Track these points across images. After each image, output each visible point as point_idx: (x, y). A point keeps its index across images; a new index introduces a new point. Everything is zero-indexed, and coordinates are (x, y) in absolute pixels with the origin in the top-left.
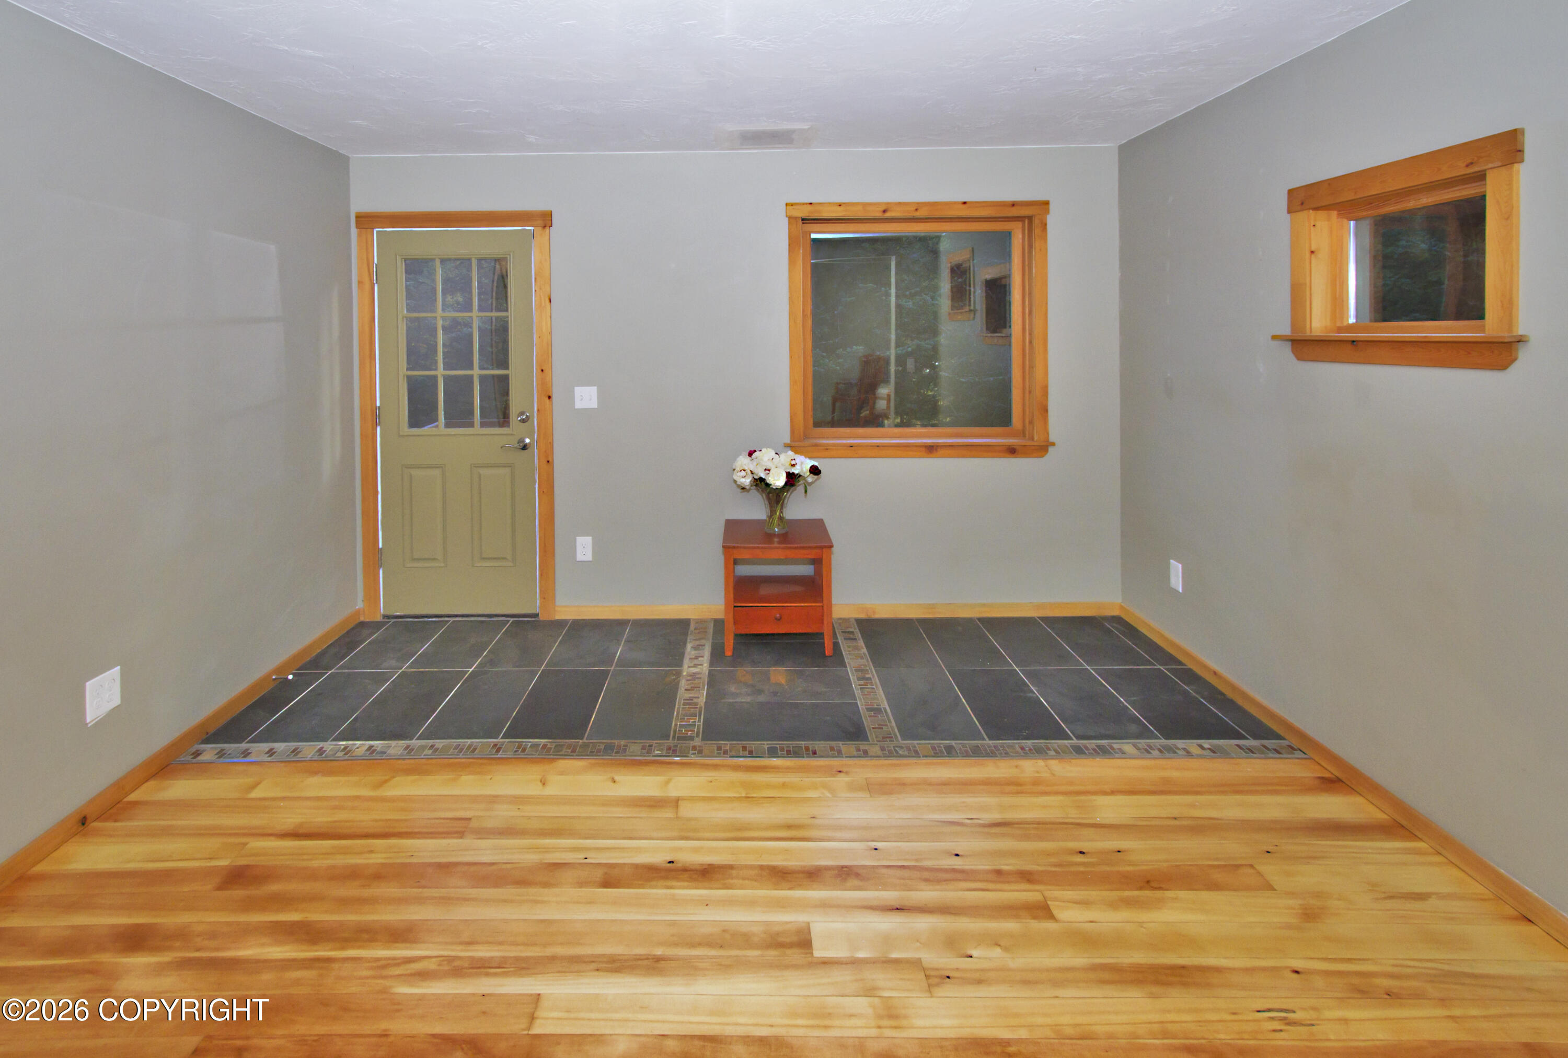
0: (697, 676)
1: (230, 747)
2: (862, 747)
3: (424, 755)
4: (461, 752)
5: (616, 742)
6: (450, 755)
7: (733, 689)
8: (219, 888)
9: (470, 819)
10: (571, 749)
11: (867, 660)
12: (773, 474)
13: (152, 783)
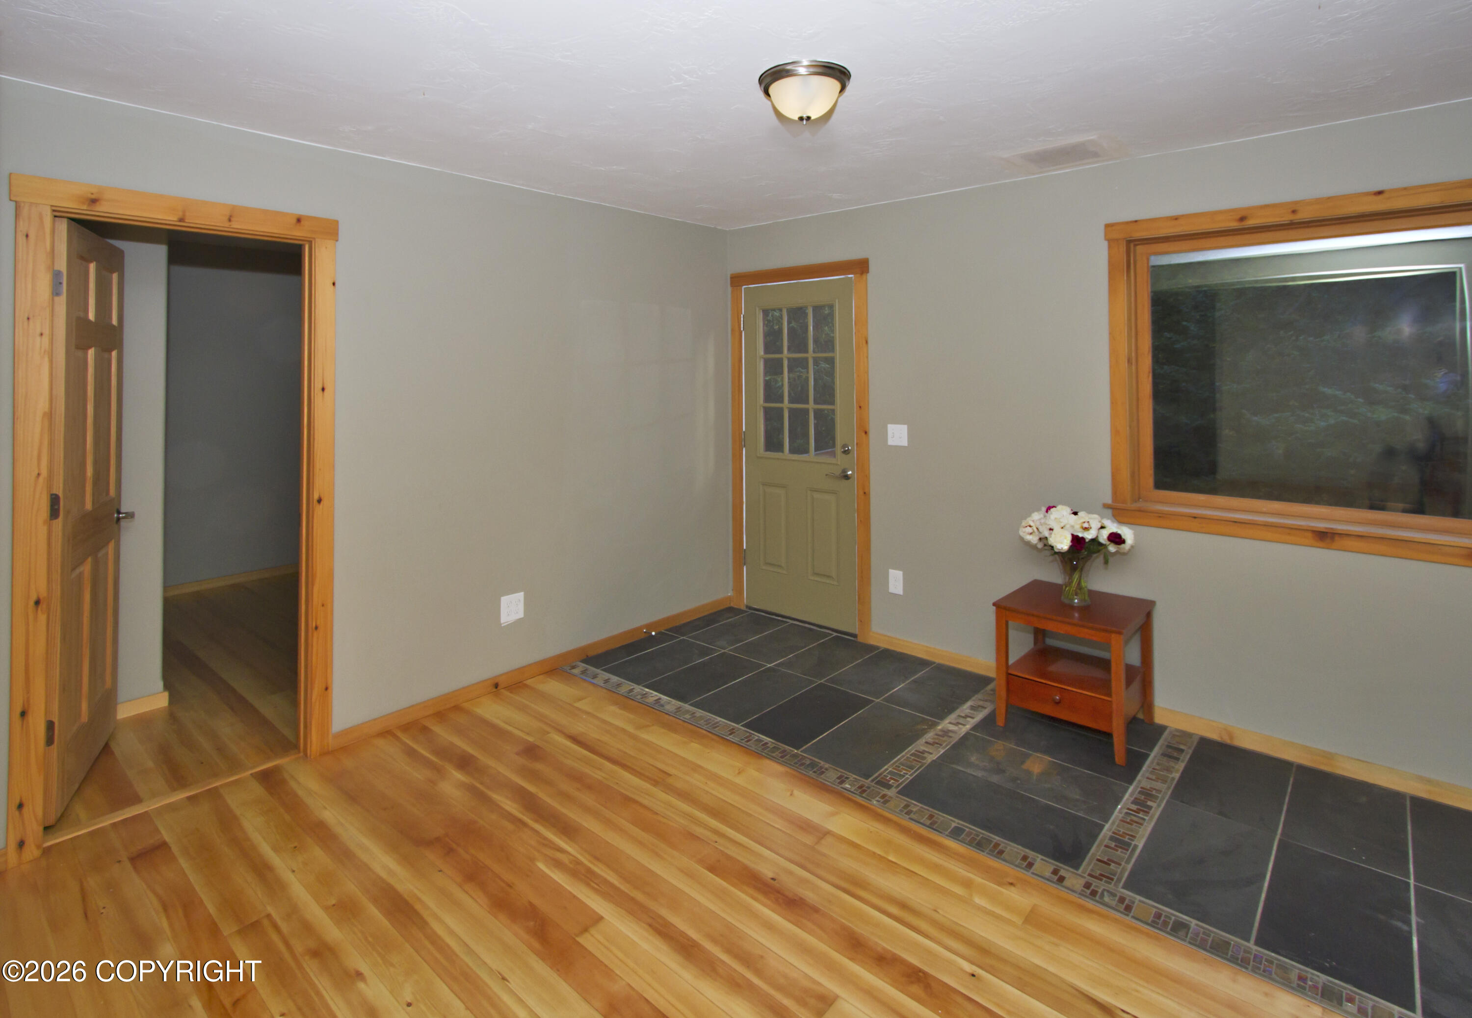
0: (950, 734)
1: (592, 669)
2: (1062, 873)
3: (683, 718)
4: (707, 725)
5: (822, 763)
6: (699, 724)
7: (973, 759)
8: (517, 754)
9: (671, 775)
10: (782, 754)
11: (1168, 788)
12: (1055, 534)
13: (541, 677)
